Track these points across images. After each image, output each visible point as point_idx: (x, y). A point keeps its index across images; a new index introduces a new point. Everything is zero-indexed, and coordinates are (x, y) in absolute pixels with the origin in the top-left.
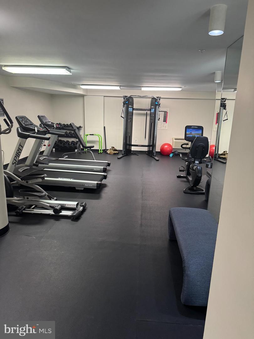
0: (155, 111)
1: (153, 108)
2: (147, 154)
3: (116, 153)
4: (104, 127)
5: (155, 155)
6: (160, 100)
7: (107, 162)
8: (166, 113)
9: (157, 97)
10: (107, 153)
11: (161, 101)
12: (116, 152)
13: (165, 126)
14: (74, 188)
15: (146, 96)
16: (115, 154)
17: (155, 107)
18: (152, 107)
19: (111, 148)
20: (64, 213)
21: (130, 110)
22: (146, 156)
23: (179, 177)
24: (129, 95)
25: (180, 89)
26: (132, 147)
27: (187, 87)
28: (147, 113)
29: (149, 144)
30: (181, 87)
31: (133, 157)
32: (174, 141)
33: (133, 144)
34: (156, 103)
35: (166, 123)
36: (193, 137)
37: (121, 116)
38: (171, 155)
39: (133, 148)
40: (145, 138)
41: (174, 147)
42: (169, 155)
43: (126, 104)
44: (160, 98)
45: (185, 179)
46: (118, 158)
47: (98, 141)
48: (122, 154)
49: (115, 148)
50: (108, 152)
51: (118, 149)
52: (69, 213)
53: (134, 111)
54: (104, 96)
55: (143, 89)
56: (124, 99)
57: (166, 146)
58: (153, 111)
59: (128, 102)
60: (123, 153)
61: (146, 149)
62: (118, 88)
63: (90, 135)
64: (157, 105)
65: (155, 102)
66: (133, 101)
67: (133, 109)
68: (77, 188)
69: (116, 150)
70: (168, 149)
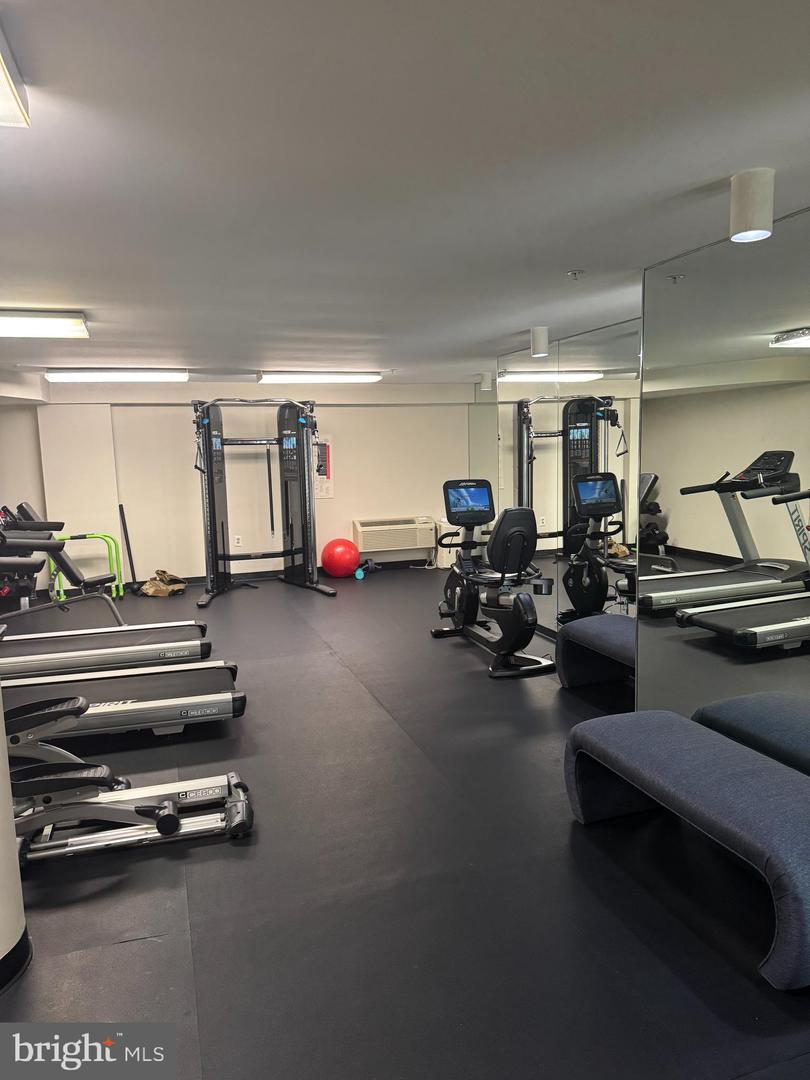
0: (299, 442)
1: (289, 436)
2: (281, 580)
3: (178, 590)
4: (121, 507)
5: (316, 578)
6: (312, 411)
7: (192, 622)
8: (324, 448)
9: (304, 403)
10: (145, 595)
11: (319, 415)
12: (177, 587)
13: (327, 489)
14: (148, 732)
15: (266, 400)
16: (174, 594)
17: (298, 431)
18: (285, 432)
19: (155, 575)
20: (190, 825)
21: (216, 442)
22: (281, 586)
23: (439, 635)
24: (209, 400)
25: (377, 378)
26: (231, 562)
27: (400, 371)
28: (268, 451)
29: (290, 548)
30: (378, 373)
31: (239, 597)
32: (360, 529)
33: (233, 551)
34: (302, 421)
35: (328, 478)
36: (468, 511)
37: (196, 467)
38: (360, 574)
39: (235, 567)
40: (273, 529)
41: (361, 549)
42: (351, 576)
43: (204, 426)
44: (312, 405)
45: (458, 639)
46: (201, 607)
47: (104, 559)
48: (207, 592)
49: (169, 572)
50: (149, 589)
51: (181, 576)
52: (212, 821)
53: (227, 449)
54: (112, 405)
55: (267, 379)
56: (196, 410)
57: (339, 549)
58: (290, 444)
59: (207, 420)
60: (210, 588)
61: (278, 564)
62: (183, 377)
63: (72, 538)
64: (304, 425)
65: (294, 418)
66: (218, 415)
67: (224, 442)
68: (157, 732)
69: (174, 581)
70: (348, 557)
